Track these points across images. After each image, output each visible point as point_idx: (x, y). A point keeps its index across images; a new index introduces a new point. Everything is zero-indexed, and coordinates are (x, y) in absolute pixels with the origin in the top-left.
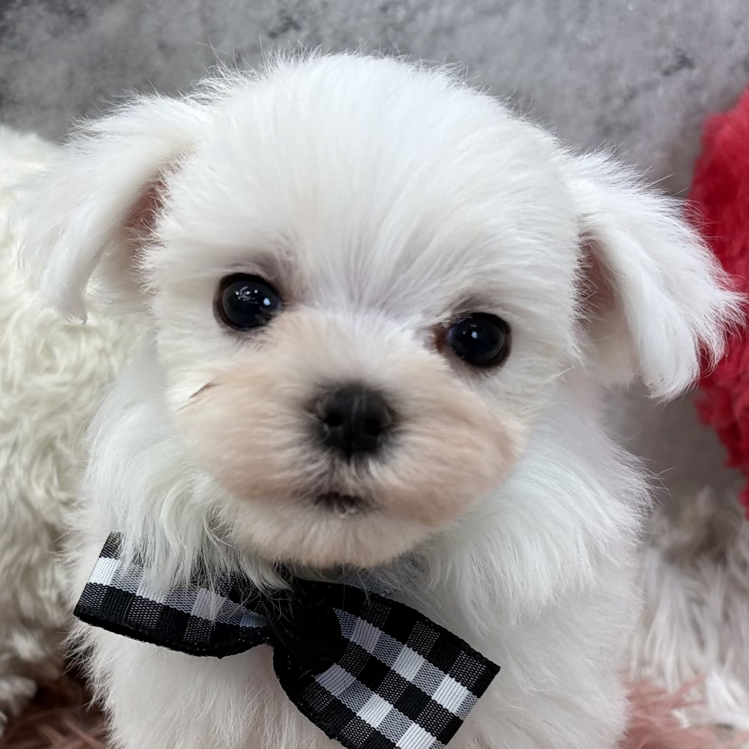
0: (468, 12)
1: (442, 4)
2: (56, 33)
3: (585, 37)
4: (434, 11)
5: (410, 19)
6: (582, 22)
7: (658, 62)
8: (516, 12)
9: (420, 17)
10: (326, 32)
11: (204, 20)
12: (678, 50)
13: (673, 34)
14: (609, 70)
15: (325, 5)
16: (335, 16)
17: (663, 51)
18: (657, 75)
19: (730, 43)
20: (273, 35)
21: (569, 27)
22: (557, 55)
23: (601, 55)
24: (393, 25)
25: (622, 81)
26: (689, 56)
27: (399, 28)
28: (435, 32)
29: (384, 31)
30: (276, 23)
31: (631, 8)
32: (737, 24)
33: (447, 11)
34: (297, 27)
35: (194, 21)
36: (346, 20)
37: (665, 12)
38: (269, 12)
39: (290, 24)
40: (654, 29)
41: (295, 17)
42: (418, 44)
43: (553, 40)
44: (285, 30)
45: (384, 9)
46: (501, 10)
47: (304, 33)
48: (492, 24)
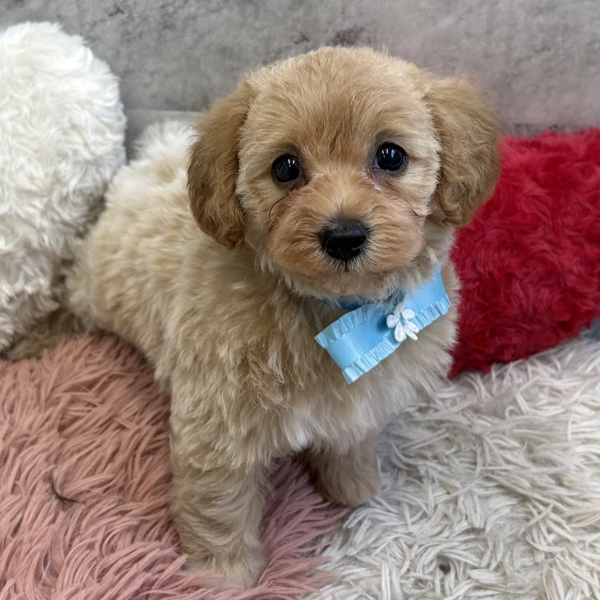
0: (202, 11)
1: (190, 6)
2: (9, 7)
3: (258, 25)
4: (186, 9)
5: (175, 12)
6: (256, 18)
7: (292, 38)
8: (225, 12)
9: (180, 11)
10: (135, 15)
11: (79, 7)
12: (301, 33)
13: (299, 26)
14: (269, 40)
15: (135, 3)
16: (140, 9)
17: (294, 33)
18: (292, 44)
19: (326, 31)
20: (111, 15)
21: (250, 20)
22: (244, 33)
23: (265, 33)
24: (167, 14)
25: (275, 45)
26: (307, 36)
27: (170, 16)
28: (187, 19)
29: (163, 16)
30: (112, 10)
31: (279, 13)
32: (330, 23)
33: (193, 10)
34: (122, 12)
35: (74, 7)
36: (145, 11)
37: (295, 15)
38: (109, 4)
39: (119, 11)
40: (290, 23)
41: (122, 8)
42: (179, 24)
43: (242, 26)
44: (116, 13)
45: (163, 7)
46: (218, 10)
47: (125, 15)
48: (214, 17)
